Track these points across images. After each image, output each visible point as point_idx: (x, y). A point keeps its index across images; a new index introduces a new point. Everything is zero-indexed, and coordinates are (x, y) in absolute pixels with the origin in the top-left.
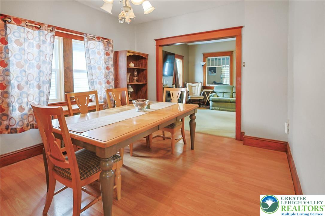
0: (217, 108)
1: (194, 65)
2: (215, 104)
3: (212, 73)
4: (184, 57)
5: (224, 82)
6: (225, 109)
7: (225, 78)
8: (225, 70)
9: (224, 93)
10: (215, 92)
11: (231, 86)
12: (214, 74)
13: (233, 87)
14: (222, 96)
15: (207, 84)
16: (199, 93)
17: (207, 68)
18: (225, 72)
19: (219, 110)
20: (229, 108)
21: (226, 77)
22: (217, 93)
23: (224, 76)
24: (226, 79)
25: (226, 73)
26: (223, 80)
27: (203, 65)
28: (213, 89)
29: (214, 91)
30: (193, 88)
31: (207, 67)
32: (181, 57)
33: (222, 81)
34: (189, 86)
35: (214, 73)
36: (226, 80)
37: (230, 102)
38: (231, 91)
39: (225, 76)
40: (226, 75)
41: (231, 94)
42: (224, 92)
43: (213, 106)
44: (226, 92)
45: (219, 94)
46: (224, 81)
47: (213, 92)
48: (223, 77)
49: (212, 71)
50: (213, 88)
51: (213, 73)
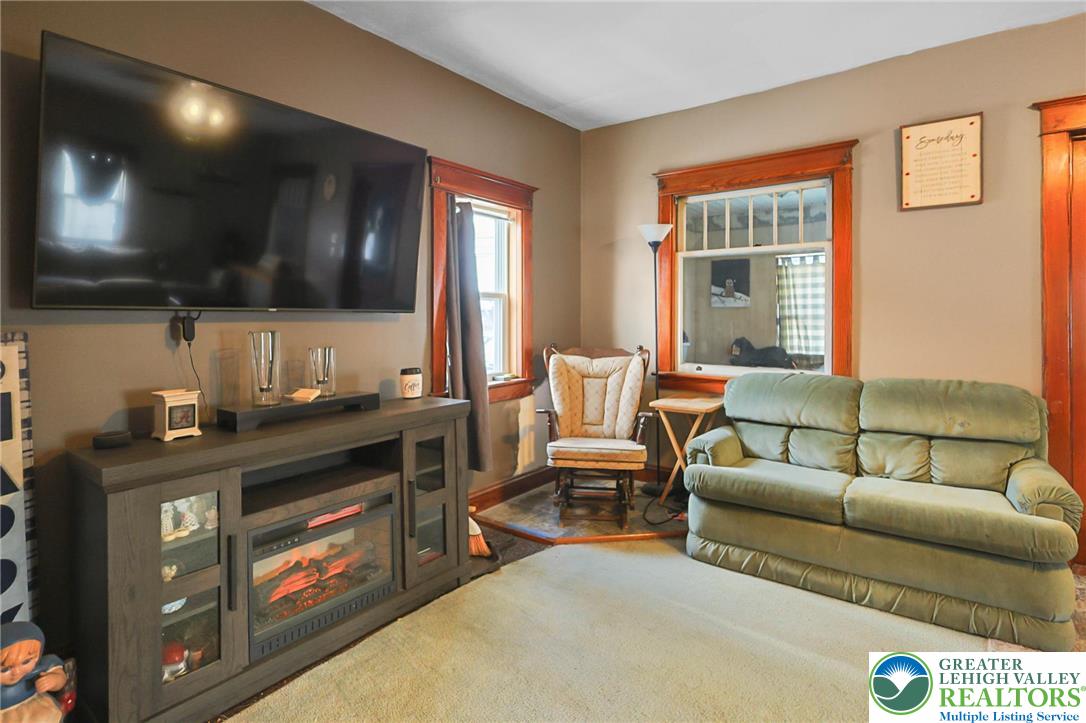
0: (735, 554)
1: (608, 247)
2: (725, 520)
3: (730, 295)
4: (536, 195)
5: (796, 342)
6: (795, 571)
7: (801, 323)
8: (799, 281)
9: (792, 427)
10: (730, 422)
11: (840, 378)
12: (740, 301)
13: (861, 387)
14: (776, 450)
15: (687, 360)
16: (624, 423)
17: (686, 260)
18: (799, 291)
19: (753, 571)
20: (836, 572)
21: (805, 317)
22: (740, 425)
23: (793, 312)
24: (805, 328)
25: (804, 296)
26: (788, 332)
27: (655, 245)
28: (720, 395)
29: (722, 409)
30: (592, 386)
31: (681, 256)
32: (517, 195)
33: (782, 338)
34: (565, 371)
35: (738, 294)
36: (802, 333)
37: (844, 524)
38: (844, 416)
39: (800, 312)
40: (805, 307)
41: (841, 443)
42: (794, 420)
43: (705, 534)
44: (804, 421)
45: (754, 439)
46: (791, 337)
47: (718, 418)
48: (790, 318)
49: (729, 282)
50: (715, 387)
51: (733, 296)
